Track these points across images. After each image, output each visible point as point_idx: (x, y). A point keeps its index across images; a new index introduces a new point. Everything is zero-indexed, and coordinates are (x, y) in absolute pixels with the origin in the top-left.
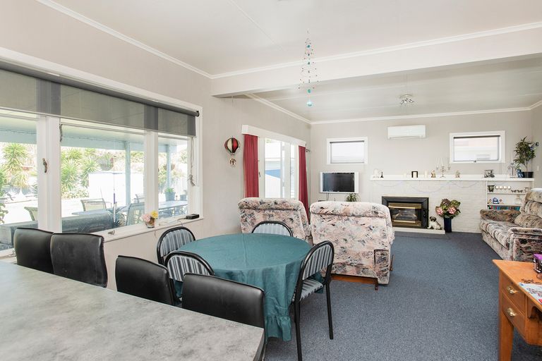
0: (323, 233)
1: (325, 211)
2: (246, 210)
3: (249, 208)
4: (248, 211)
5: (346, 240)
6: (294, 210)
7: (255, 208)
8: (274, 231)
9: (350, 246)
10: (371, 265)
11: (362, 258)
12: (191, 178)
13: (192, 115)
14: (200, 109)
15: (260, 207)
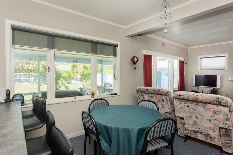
0: (181, 110)
1: (182, 97)
2: (140, 93)
3: (141, 92)
4: (141, 94)
5: (197, 117)
6: (164, 95)
7: (144, 92)
8: (149, 106)
9: (200, 121)
10: (217, 137)
11: (210, 131)
12: (114, 76)
13: (115, 46)
14: (119, 43)
15: (146, 92)
